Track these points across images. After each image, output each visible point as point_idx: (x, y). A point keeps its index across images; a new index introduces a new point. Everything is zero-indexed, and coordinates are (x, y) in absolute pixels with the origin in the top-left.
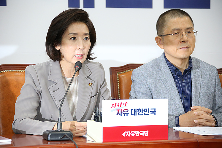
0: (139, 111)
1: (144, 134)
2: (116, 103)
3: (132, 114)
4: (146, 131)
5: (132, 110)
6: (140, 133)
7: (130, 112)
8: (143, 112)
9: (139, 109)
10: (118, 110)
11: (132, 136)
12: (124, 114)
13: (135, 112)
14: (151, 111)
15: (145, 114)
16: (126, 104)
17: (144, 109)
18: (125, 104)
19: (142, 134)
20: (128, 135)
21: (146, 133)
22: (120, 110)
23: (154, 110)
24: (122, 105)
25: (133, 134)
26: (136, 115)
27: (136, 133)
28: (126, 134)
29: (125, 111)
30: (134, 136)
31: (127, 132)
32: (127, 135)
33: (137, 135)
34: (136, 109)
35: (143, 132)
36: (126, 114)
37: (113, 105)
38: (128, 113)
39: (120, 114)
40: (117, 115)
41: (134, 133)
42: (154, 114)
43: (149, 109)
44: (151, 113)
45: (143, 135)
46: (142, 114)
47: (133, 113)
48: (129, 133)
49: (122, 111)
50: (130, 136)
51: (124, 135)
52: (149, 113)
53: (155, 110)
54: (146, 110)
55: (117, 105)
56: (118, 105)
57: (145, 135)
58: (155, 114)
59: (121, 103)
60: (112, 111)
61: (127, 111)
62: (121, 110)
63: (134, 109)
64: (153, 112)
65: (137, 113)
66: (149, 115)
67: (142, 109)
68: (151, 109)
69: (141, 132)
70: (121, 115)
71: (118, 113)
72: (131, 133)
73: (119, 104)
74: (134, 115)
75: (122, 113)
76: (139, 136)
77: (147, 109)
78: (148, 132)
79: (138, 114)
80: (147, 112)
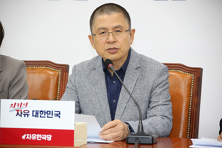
0: (41, 113)
1: (47, 138)
2: (15, 103)
3: (33, 116)
4: (49, 135)
5: (33, 111)
6: (42, 137)
7: (31, 113)
8: (46, 114)
9: (41, 111)
10: (18, 111)
11: (33, 139)
12: (24, 115)
13: (37, 113)
14: (55, 114)
15: (48, 117)
16: (27, 104)
17: (47, 111)
18: (25, 105)
19: (44, 138)
20: (29, 138)
21: (49, 138)
22: (19, 110)
23: (58, 113)
24: (22, 105)
25: (34, 137)
26: (38, 117)
27: (37, 137)
28: (26, 136)
29: (25, 112)
30: (35, 139)
31: (28, 135)
32: (27, 138)
33: (39, 138)
34: (38, 111)
35: (45, 135)
36: (26, 116)
37: (12, 105)
38: (29, 115)
39: (20, 114)
40: (17, 115)
41: (36, 136)
42: (58, 117)
43: (52, 111)
44: (55, 116)
45: (45, 140)
46: (45, 116)
47: (34, 114)
48: (29, 136)
49: (22, 112)
50: (30, 139)
51: (24, 137)
52: (52, 115)
53: (60, 113)
54: (49, 113)
55: (16, 105)
56: (18, 106)
57: (48, 140)
58: (60, 118)
59: (22, 103)
60: (11, 111)
61: (27, 112)
62: (21, 110)
63: (36, 111)
64: (57, 115)
65: (39, 115)
66: (52, 117)
67: (45, 111)
68: (55, 111)
69: (43, 135)
70: (21, 116)
71: (18, 114)
72: (31, 135)
73: (19, 104)
74: (36, 117)
75: (22, 114)
76: (40, 140)
77: (50, 111)
78: (51, 136)
79: (41, 116)
80: (50, 114)
